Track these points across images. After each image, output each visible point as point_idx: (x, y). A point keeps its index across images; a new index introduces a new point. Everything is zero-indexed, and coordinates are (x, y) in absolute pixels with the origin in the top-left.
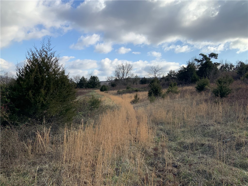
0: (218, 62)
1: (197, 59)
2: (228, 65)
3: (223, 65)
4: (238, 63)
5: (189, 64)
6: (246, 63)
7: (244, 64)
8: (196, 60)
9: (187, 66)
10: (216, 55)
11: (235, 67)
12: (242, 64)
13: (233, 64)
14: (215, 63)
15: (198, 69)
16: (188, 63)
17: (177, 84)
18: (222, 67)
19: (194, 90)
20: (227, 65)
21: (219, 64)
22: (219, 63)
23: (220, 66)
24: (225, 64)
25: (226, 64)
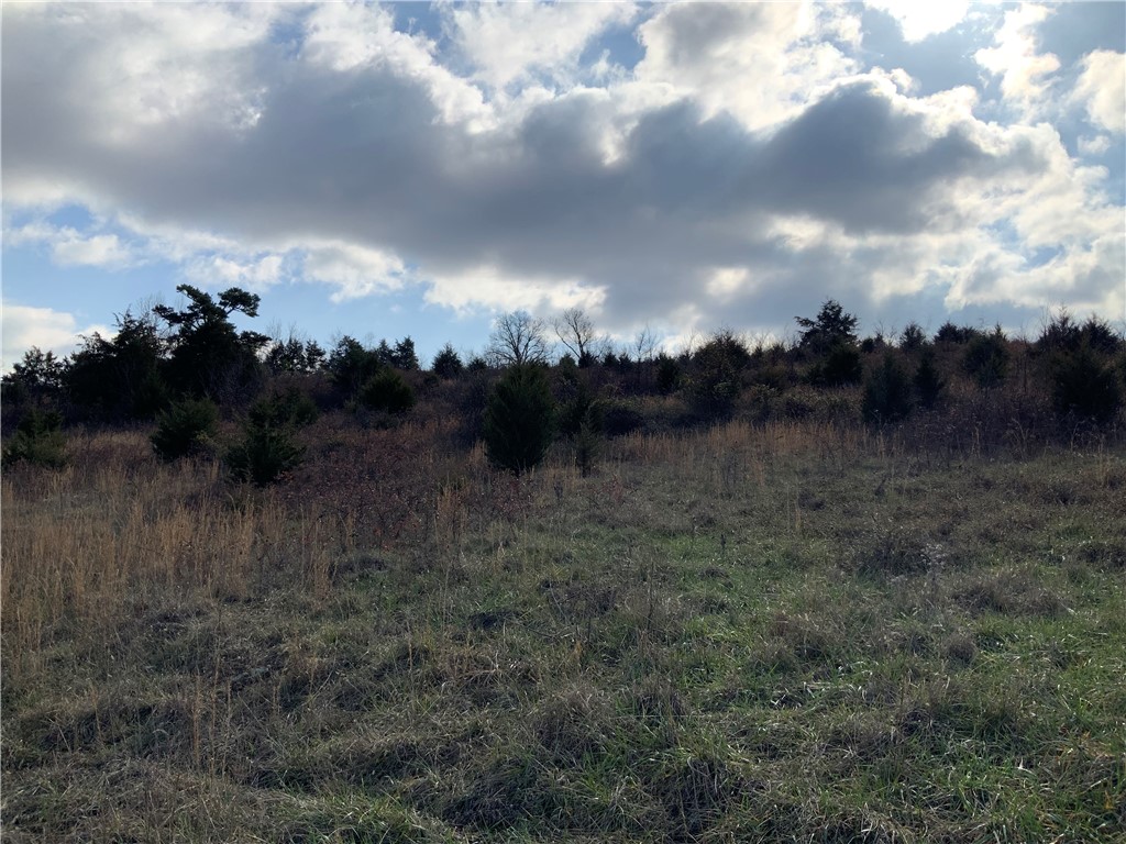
0: (262, 331)
1: (165, 309)
2: (301, 347)
3: (281, 347)
4: (337, 341)
5: (128, 327)
6: (368, 344)
7: (359, 347)
8: (160, 310)
9: (117, 334)
10: (250, 298)
11: (327, 357)
12: (353, 346)
13: (321, 346)
14: (246, 335)
15: (172, 352)
16: (122, 322)
17: (62, 419)
18: (275, 352)
19: (145, 453)
20: (295, 348)
21: (263, 340)
22: (263, 334)
23: (270, 350)
24: (288, 341)
25: (290, 341)
